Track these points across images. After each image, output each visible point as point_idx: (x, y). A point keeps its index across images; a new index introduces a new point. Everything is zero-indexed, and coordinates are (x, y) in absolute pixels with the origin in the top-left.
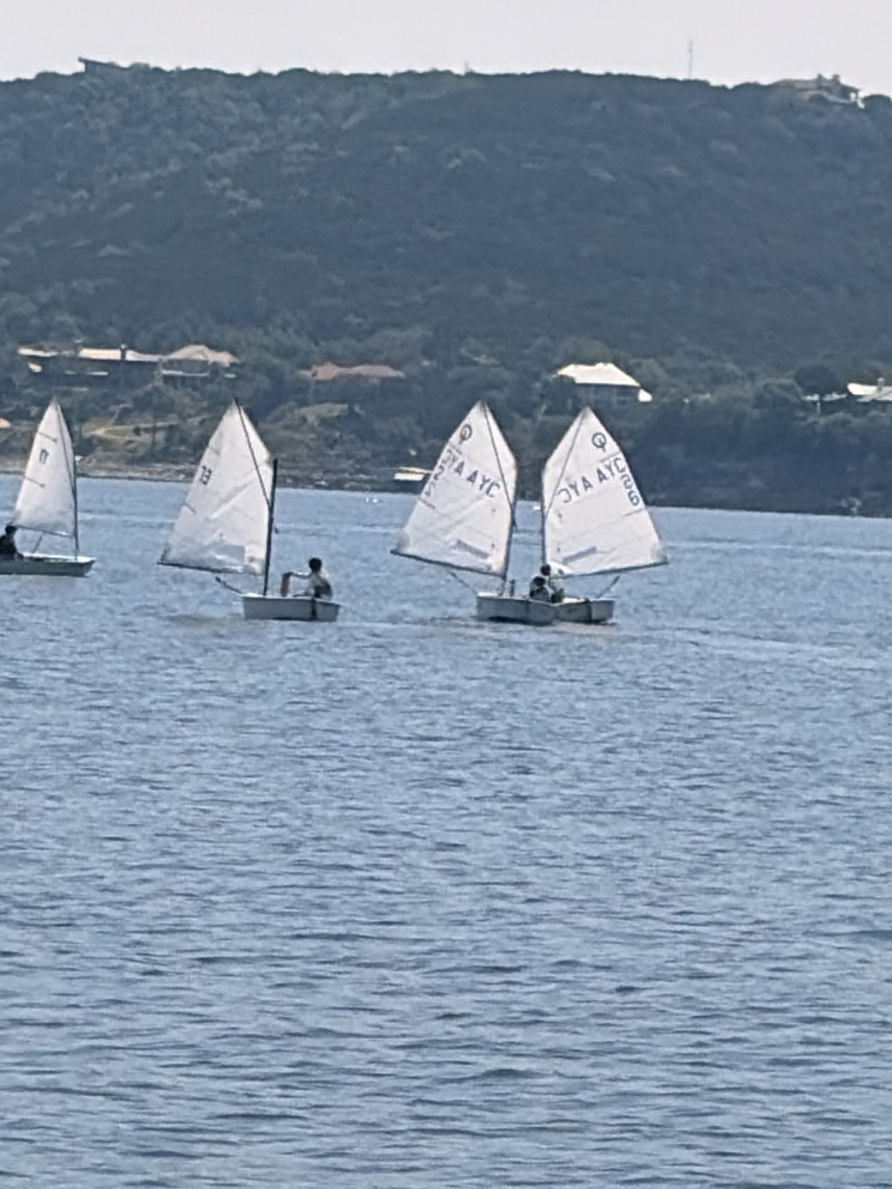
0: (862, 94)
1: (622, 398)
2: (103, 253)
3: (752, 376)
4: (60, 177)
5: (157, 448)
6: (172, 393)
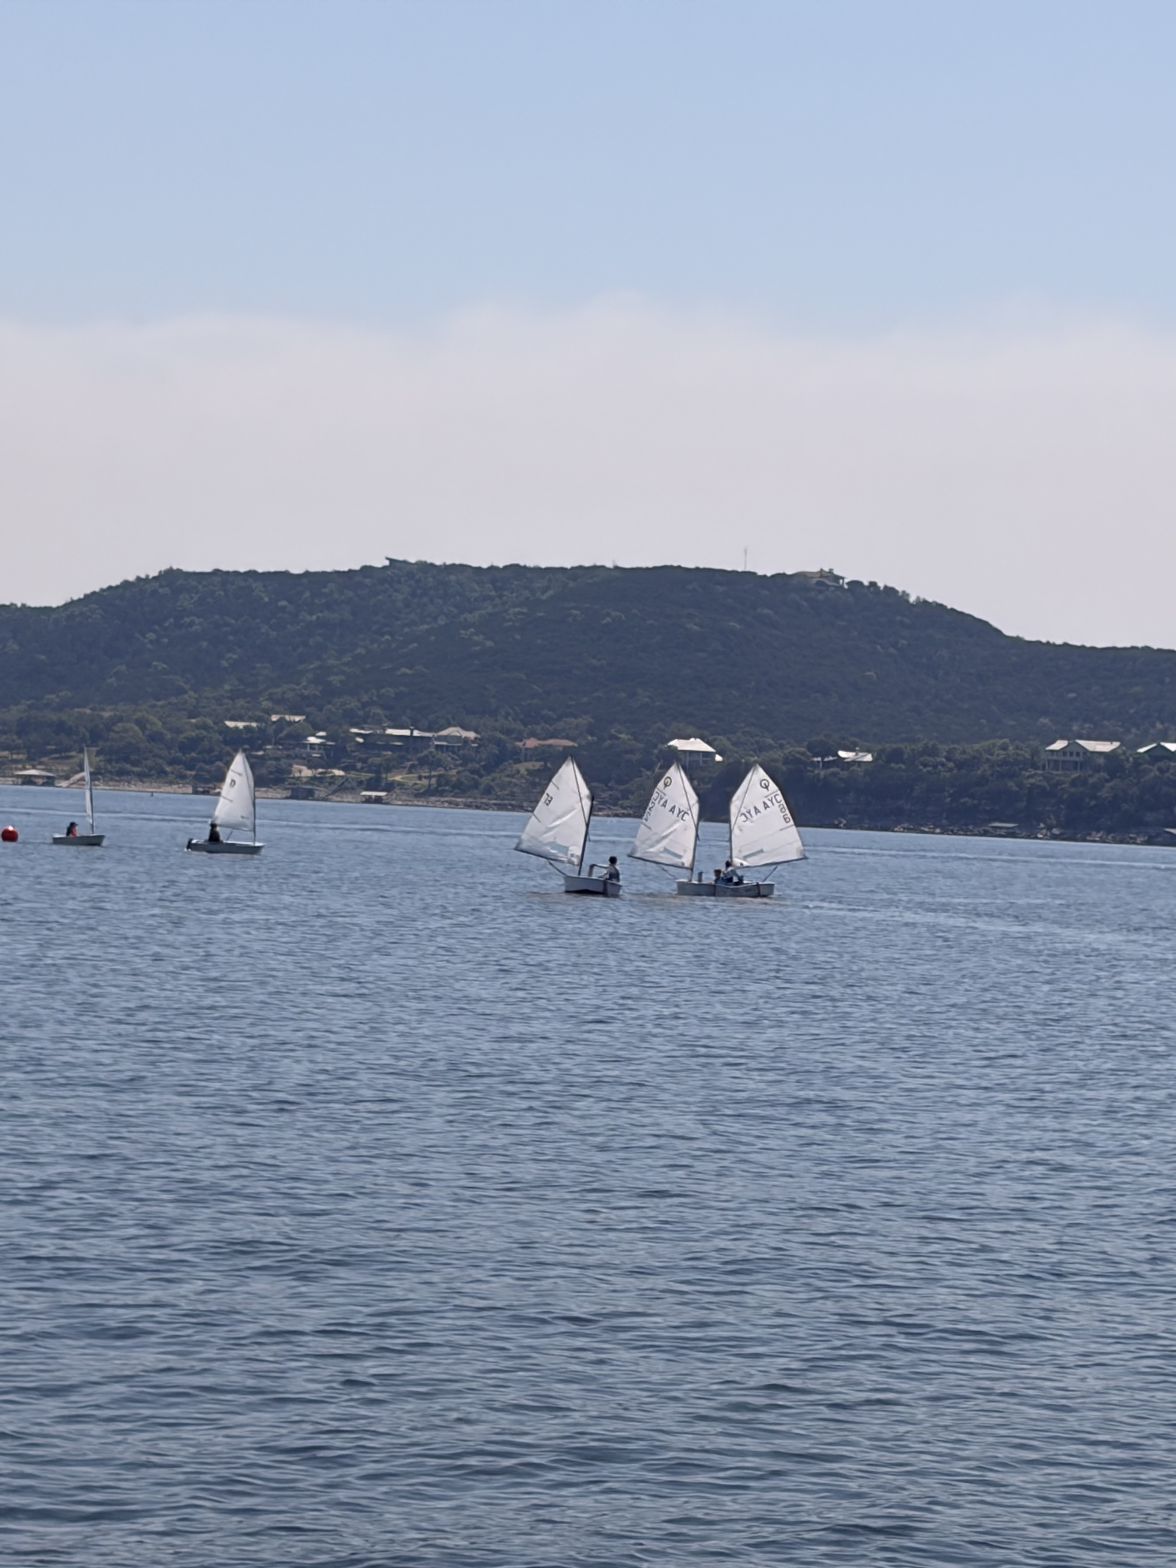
0: (846, 581)
1: (706, 759)
2: (399, 673)
3: (781, 746)
4: (375, 627)
5: (432, 787)
6: (440, 755)
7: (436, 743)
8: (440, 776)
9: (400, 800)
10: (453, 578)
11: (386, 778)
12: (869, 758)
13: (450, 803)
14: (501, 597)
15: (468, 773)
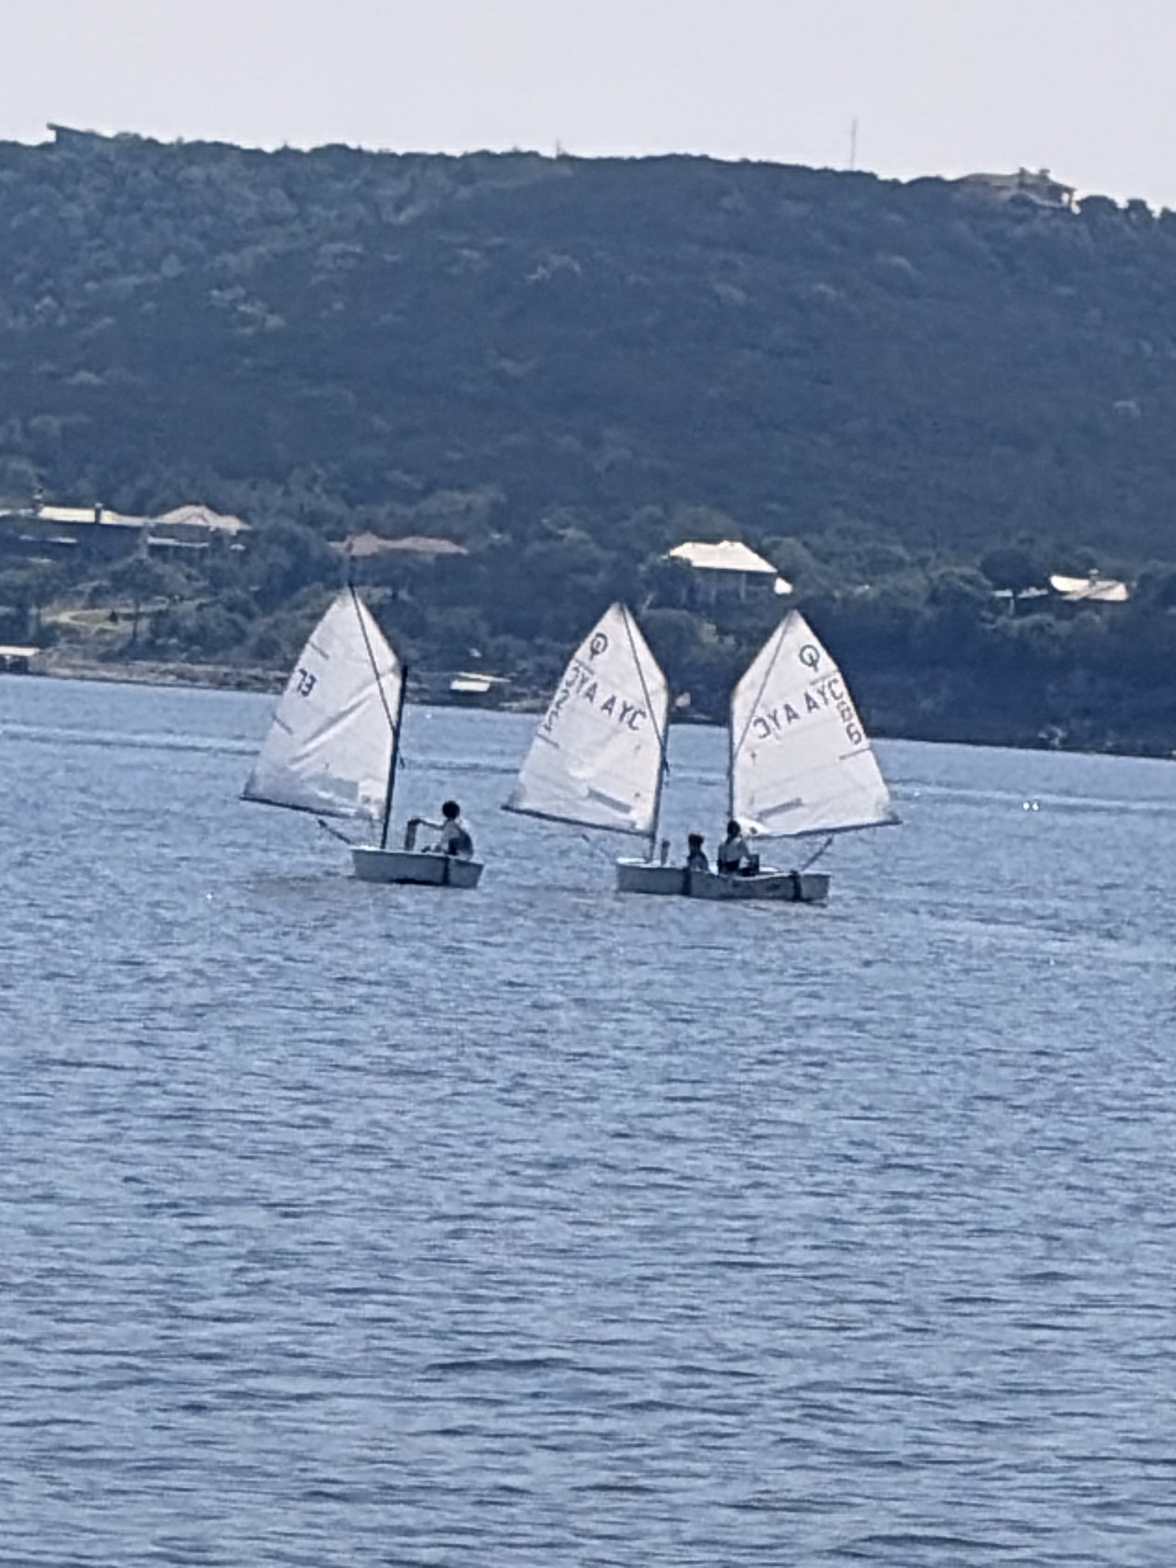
0: (1078, 196)
1: (752, 588)
2: (73, 382)
3: (923, 563)
4: (20, 279)
5: (140, 640)
6: (160, 568)
7: (152, 540)
8: (160, 614)
9: (68, 666)
10: (196, 172)
11: (38, 616)
12: (1118, 593)
13: (181, 676)
14: (302, 216)
15: (220, 609)
